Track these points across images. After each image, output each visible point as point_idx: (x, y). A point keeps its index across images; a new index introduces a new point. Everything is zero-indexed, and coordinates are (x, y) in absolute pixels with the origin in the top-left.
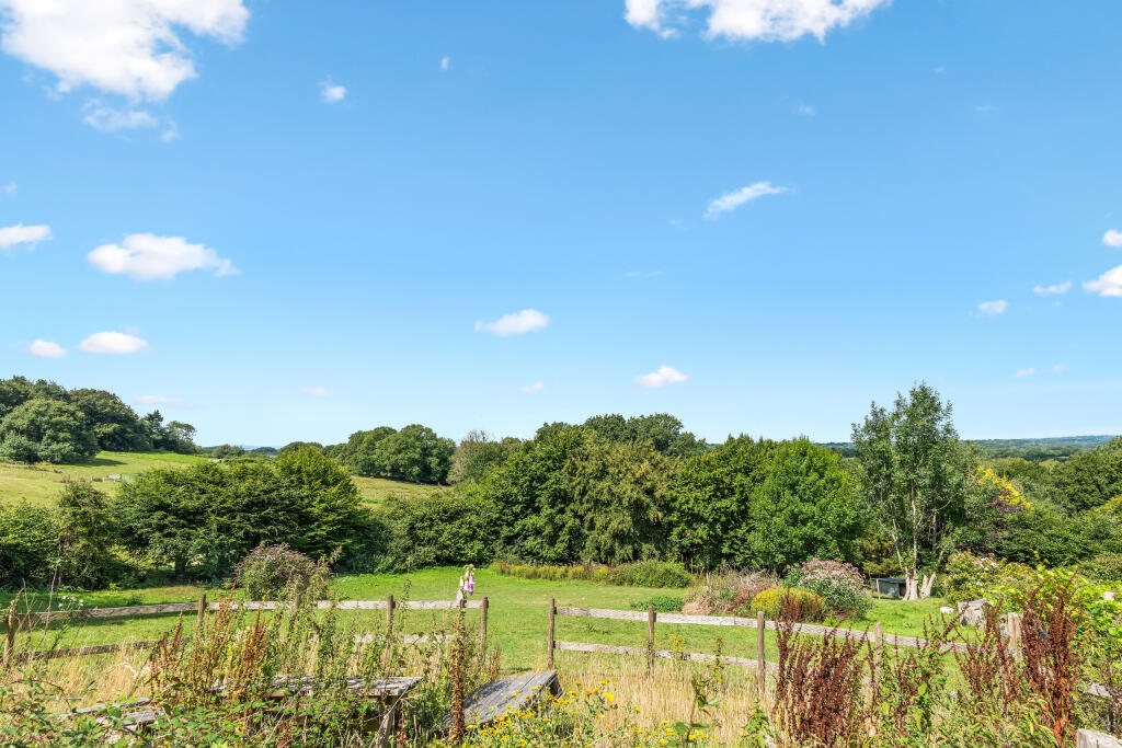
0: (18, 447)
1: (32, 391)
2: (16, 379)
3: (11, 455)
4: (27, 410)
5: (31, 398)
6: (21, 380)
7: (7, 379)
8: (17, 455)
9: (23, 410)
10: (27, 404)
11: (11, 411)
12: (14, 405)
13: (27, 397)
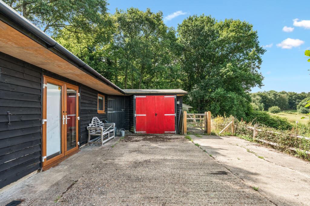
0: (303, 110)
1: (307, 96)
2: (302, 93)
3: (301, 112)
4: (305, 101)
5: (307, 97)
6: (304, 93)
7: (300, 93)
8: (303, 112)
9: (304, 101)
10: (305, 99)
11: (301, 101)
12: (302, 99)
13: (305, 97)
